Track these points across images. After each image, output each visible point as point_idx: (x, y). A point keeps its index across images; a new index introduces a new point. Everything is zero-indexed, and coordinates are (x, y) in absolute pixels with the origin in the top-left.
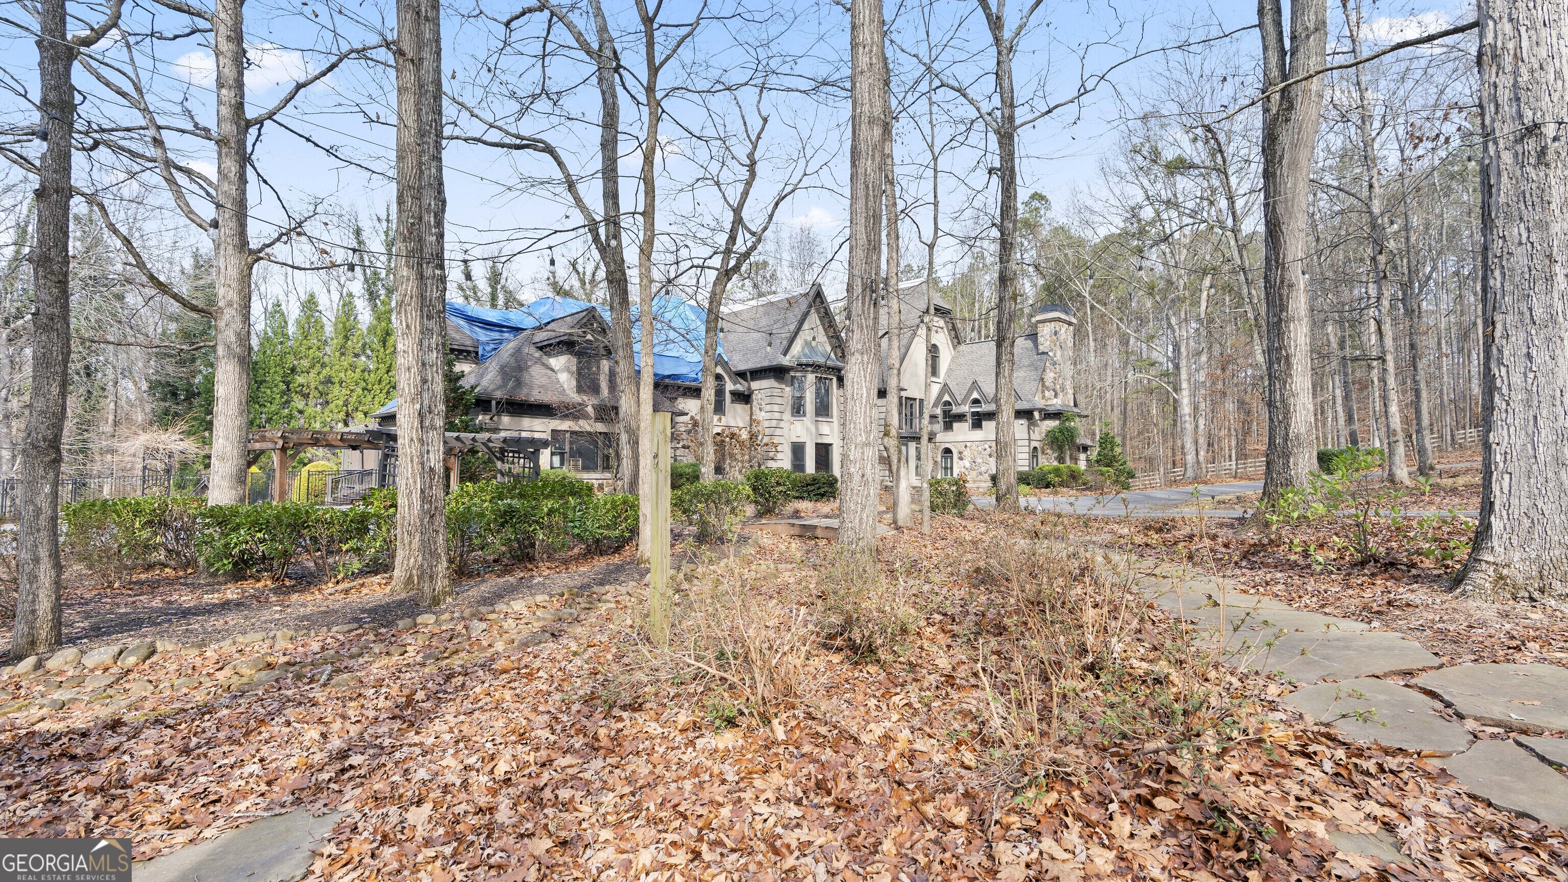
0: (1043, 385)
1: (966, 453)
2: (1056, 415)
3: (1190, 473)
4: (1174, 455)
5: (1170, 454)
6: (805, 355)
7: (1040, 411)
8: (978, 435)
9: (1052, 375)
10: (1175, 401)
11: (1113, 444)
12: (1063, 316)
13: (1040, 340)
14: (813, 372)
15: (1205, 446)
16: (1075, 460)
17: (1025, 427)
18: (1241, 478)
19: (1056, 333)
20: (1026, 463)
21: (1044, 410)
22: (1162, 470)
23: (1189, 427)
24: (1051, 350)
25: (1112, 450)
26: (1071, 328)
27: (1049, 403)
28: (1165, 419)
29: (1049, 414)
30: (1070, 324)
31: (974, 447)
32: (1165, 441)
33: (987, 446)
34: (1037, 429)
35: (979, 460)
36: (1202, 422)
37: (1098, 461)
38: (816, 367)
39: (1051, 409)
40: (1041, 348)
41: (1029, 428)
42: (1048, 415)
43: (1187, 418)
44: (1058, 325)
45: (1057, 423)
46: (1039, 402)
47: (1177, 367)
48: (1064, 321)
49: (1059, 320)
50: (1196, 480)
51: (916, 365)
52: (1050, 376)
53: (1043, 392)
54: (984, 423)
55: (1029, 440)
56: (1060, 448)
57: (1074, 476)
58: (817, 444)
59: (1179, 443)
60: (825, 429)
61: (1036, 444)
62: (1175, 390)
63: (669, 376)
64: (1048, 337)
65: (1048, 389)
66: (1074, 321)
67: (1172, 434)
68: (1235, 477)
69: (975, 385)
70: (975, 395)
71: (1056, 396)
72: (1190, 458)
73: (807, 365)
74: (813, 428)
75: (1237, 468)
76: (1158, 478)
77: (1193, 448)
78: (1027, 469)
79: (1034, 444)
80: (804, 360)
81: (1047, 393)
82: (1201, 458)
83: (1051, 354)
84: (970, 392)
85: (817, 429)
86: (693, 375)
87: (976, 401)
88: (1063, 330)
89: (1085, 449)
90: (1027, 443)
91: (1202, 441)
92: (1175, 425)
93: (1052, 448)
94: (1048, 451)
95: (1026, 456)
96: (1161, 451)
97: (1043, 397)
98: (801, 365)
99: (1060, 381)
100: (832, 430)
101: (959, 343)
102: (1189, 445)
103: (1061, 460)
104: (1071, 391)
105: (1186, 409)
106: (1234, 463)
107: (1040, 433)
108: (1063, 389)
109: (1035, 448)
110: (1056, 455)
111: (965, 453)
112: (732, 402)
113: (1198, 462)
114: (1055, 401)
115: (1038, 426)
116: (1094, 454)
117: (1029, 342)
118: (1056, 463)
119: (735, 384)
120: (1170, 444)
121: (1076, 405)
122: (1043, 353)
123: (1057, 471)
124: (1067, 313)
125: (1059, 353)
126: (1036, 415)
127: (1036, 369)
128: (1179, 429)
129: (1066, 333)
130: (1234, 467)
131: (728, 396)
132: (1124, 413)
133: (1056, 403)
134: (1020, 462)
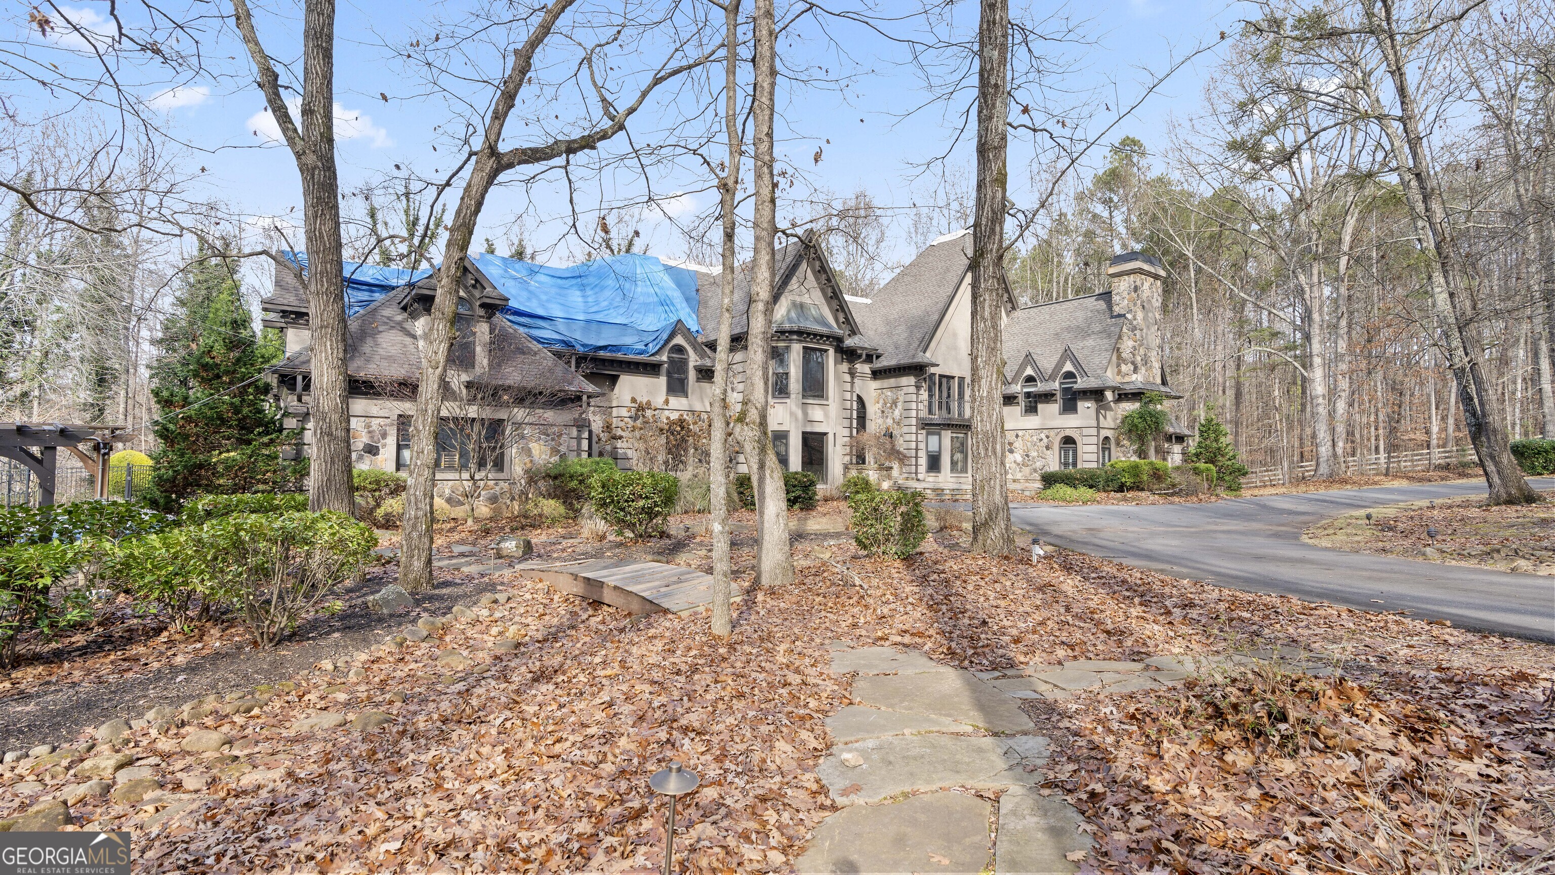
0: (1119, 357)
1: (1018, 444)
2: (1136, 395)
3: (1324, 469)
4: (1302, 445)
5: (1297, 444)
6: (790, 320)
7: (1114, 389)
8: (1033, 421)
9: (1130, 343)
10: (1304, 379)
11: (1218, 433)
12: (1146, 267)
13: (1116, 298)
14: (800, 341)
15: (1344, 436)
16: (1163, 454)
17: (1093, 412)
18: (1395, 477)
19: (1136, 289)
20: (1094, 457)
21: (1119, 388)
22: (1286, 464)
23: (1322, 411)
24: (1130, 311)
25: (1217, 440)
26: (1159, 283)
27: (1127, 379)
28: (1290, 401)
29: (1126, 395)
30: (1156, 277)
31: (1027, 437)
32: (1290, 428)
33: (1043, 436)
34: (1109, 414)
35: (1034, 454)
36: (1341, 406)
37: (1197, 455)
38: (802, 334)
39: (1129, 388)
40: (1117, 310)
41: (1098, 412)
42: (1123, 396)
43: (1320, 400)
44: (1138, 278)
45: (1137, 405)
46: (1111, 377)
47: (1307, 337)
48: (1148, 274)
49: (1140, 271)
50: (1333, 479)
51: (955, 335)
52: (1127, 345)
53: (1118, 365)
54: (1040, 406)
55: (1098, 427)
56: (1141, 439)
57: (1158, 475)
58: (804, 433)
59: (1308, 431)
60: (817, 413)
61: (1109, 433)
62: (1304, 367)
63: (604, 348)
64: (1125, 294)
65: (1125, 361)
66: (1163, 273)
67: (1300, 422)
68: (1386, 475)
69: (1029, 359)
70: (1029, 371)
71: (1135, 370)
72: (1324, 451)
73: (791, 332)
74: (799, 413)
75: (1388, 463)
76: (1281, 473)
77: (1329, 438)
78: (1094, 465)
79: (1104, 433)
80: (787, 326)
81: (1124, 368)
82: (1339, 451)
83: (1129, 316)
84: (1022, 367)
85: (805, 414)
86: (641, 347)
87: (1030, 379)
88: (1146, 285)
89: (1180, 439)
90: (1094, 431)
91: (1341, 429)
92: (1303, 410)
93: (1130, 439)
94: (1126, 442)
95: (1094, 448)
96: (1286, 441)
97: (1119, 372)
98: (783, 332)
99: (1142, 352)
100: (826, 415)
101: (1014, 308)
102: (1323, 434)
103: (1142, 453)
104: (1157, 365)
105: (1319, 388)
106: (1383, 456)
107: (1115, 419)
108: (1145, 361)
109: (1107, 438)
110: (1135, 447)
111: (1016, 445)
112: (698, 380)
113: (1335, 455)
114: (1134, 377)
115: (1110, 409)
116: (1192, 445)
117: (1102, 303)
118: (1134, 458)
119: (702, 357)
120: (1297, 432)
121: (1164, 382)
122: (1119, 316)
123: (1135, 470)
124: (1152, 263)
125: (1140, 315)
126: (1109, 395)
127: (1109, 336)
128: (1308, 415)
129: (1151, 290)
130: (1383, 461)
131: (692, 375)
132: (1238, 395)
133: (1137, 380)
134: (1087, 457)
